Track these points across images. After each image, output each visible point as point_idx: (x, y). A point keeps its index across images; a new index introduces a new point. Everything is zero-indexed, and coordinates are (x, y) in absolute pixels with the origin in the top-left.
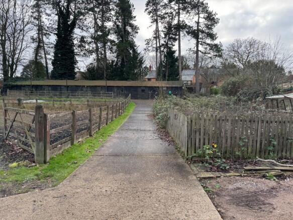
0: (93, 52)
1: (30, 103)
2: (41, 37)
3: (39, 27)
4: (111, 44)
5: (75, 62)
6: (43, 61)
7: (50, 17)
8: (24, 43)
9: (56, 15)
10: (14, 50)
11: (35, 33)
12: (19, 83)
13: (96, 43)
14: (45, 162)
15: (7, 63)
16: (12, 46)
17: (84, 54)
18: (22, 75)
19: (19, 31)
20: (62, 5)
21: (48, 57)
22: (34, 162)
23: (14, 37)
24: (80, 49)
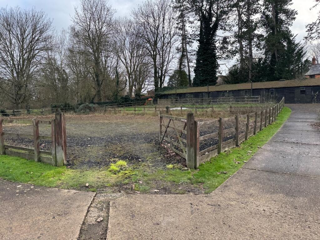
0: (237, 52)
1: (176, 110)
2: (184, 46)
3: (183, 37)
4: (258, 39)
5: (217, 66)
6: (186, 70)
7: (193, 25)
8: (171, 55)
9: (199, 20)
10: (163, 63)
11: (180, 43)
12: (166, 93)
13: (240, 42)
14: (196, 168)
15: (157, 75)
16: (161, 59)
17: (227, 56)
18: (168, 85)
19: (167, 44)
20: (204, 9)
21: (191, 64)
22: (186, 166)
23: (163, 50)
24: (222, 52)
